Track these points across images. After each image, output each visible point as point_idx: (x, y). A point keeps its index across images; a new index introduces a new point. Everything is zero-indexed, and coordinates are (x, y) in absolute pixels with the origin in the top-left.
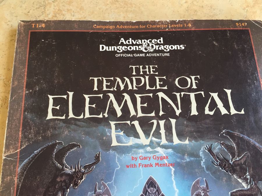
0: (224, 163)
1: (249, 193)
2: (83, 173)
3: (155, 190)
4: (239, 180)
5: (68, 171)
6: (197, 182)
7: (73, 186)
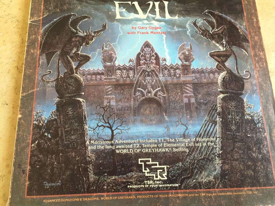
0: (205, 33)
1: (224, 53)
2: (93, 37)
3: (150, 49)
4: (216, 44)
5: (81, 34)
6: (184, 45)
7: (85, 45)
